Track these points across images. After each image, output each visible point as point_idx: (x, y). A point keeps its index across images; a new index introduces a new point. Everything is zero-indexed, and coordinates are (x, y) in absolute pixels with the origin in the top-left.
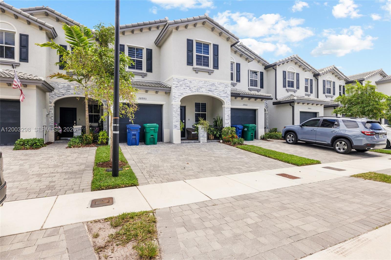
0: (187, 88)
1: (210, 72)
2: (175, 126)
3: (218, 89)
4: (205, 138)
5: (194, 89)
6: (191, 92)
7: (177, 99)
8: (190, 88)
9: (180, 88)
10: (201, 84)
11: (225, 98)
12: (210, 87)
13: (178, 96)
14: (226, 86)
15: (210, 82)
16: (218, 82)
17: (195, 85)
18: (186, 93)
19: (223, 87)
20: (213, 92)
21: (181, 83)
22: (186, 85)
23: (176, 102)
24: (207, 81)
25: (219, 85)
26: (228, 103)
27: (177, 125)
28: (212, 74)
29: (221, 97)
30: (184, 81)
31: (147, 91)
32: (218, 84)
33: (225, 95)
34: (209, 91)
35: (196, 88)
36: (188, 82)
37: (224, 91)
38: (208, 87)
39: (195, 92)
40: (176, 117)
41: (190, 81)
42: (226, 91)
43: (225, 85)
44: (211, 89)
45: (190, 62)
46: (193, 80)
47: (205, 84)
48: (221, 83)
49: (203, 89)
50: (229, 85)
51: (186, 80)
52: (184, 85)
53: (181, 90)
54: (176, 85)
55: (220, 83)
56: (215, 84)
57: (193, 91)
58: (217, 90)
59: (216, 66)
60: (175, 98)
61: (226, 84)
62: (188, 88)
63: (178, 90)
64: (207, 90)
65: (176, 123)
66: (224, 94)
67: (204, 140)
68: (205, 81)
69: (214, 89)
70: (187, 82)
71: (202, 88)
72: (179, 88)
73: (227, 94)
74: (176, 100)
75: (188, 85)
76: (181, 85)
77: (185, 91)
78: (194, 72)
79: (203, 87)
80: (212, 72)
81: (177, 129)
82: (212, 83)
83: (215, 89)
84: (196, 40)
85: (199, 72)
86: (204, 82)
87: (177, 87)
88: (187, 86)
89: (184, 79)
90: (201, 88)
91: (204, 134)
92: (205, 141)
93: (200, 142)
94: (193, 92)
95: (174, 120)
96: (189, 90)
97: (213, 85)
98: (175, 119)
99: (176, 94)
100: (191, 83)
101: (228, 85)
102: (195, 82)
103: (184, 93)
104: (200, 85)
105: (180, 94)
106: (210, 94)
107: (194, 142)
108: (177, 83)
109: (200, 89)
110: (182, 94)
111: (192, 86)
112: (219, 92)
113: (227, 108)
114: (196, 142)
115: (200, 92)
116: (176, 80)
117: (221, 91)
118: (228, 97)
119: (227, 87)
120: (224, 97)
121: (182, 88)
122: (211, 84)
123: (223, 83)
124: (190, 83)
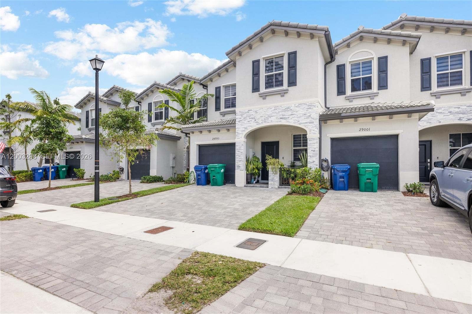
0: (251, 121)
1: (283, 93)
2: (238, 166)
3: (295, 114)
4: (275, 183)
5: (260, 120)
6: (257, 124)
7: (240, 135)
8: (255, 120)
9: (244, 122)
10: (269, 112)
11: (308, 124)
12: (283, 113)
13: (242, 131)
14: (310, 107)
15: (282, 107)
16: (294, 104)
17: (262, 115)
18: (251, 126)
19: (304, 109)
20: (288, 119)
21: (245, 115)
22: (250, 117)
23: (239, 138)
24: (278, 107)
25: (297, 108)
26: (312, 131)
27: (240, 165)
28: (286, 95)
29: (300, 124)
30: (248, 112)
31: (219, 131)
32: (296, 106)
33: (308, 120)
34: (281, 119)
35: (263, 118)
36: (254, 113)
37: (305, 115)
38: (280, 113)
39: (262, 123)
40: (239, 156)
41: (256, 111)
42: (309, 115)
43: (308, 106)
44: (285, 115)
45: (256, 88)
46: (259, 109)
47: (276, 111)
48: (301, 104)
49: (273, 119)
50: (315, 103)
51: (251, 111)
52: (248, 118)
53: (244, 124)
54: (240, 119)
55: (299, 104)
56: (289, 107)
57: (259, 122)
58: (293, 116)
59: (292, 82)
60: (238, 134)
61: (310, 104)
62: (253, 120)
63: (242, 125)
64: (278, 118)
65: (239, 163)
66: (306, 118)
67: (274, 184)
68: (275, 107)
69: (288, 115)
70: (251, 112)
71: (272, 117)
72: (242, 122)
73: (310, 119)
74: (239, 137)
75: (254, 117)
76: (245, 118)
77: (249, 124)
78: (261, 98)
79: (272, 115)
80: (286, 92)
81: (240, 170)
82: (286, 108)
83: (290, 115)
84: (263, 58)
85: (267, 97)
86: (273, 108)
87: (240, 121)
88: (252, 118)
89: (248, 110)
90: (270, 116)
91: (274, 177)
92: (275, 187)
93: (268, 187)
94: (259, 124)
95: (237, 159)
96: (254, 122)
97: (288, 109)
98: (239, 158)
99: (240, 129)
100: (257, 113)
101: (312, 105)
102: (262, 111)
103: (249, 126)
104: (268, 114)
105: (244, 129)
106: (284, 122)
107: (261, 187)
108: (240, 117)
109: (268, 119)
110: (246, 128)
111: (258, 117)
112: (297, 118)
113: (312, 139)
114: (263, 187)
115: (268, 122)
116: (239, 114)
117: (301, 115)
118: (313, 123)
119: (312, 107)
120: (306, 123)
121: (246, 122)
122: (284, 108)
123: (304, 103)
124: (255, 114)
